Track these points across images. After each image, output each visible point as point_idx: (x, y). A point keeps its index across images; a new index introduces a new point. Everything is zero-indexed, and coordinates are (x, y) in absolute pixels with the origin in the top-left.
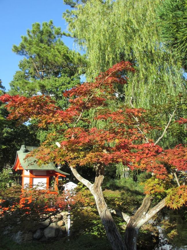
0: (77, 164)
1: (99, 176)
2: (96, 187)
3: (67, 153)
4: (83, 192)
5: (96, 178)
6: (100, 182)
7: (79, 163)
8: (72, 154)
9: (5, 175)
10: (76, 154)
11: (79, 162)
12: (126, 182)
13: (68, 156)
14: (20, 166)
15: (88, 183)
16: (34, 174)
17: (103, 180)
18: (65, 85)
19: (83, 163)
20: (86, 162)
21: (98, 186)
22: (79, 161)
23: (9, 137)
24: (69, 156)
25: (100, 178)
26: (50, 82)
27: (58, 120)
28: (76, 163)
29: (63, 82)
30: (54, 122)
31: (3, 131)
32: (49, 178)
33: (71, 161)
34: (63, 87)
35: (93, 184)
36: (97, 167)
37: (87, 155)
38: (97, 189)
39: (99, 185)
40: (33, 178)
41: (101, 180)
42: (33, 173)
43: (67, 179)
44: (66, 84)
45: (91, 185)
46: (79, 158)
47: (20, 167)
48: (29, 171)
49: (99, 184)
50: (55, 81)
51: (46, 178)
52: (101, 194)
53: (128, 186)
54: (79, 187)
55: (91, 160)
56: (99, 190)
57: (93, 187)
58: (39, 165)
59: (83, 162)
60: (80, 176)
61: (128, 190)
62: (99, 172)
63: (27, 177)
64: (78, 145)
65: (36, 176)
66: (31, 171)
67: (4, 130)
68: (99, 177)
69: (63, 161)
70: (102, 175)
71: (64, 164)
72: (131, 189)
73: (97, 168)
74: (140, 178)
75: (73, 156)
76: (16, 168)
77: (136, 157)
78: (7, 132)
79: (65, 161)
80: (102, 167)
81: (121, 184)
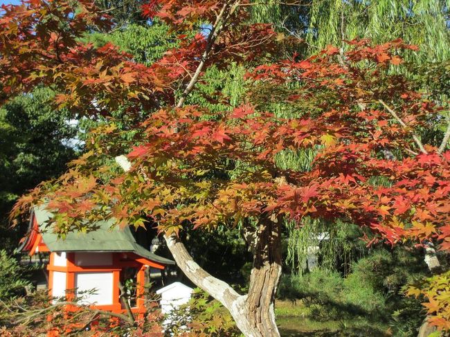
0: (185, 223)
1: (263, 265)
2: (253, 305)
3: (152, 189)
4: (207, 320)
5: (253, 271)
6: (270, 290)
7: (193, 220)
8: (169, 191)
9: (5, 267)
10: (182, 189)
11: (191, 217)
12: (321, 280)
13: (154, 197)
14: (42, 242)
15: (228, 291)
16: (79, 263)
17: (277, 281)
18: (163, 43)
19: (205, 218)
20: (219, 213)
21: (261, 303)
22: (193, 212)
23: (30, 174)
24: (158, 198)
25: (268, 274)
26: (125, 38)
27: (123, 82)
28: (182, 218)
29: (157, 37)
30: (106, 85)
31: (16, 160)
32: (121, 273)
33: (163, 215)
34: (156, 48)
35: (242, 294)
36: (255, 235)
37: (222, 191)
38: (257, 314)
39: (264, 300)
40: (76, 273)
41: (271, 283)
42: (76, 259)
43: (172, 273)
44: (165, 42)
45: (235, 298)
46: (192, 205)
47: (41, 245)
48: (64, 254)
49: (264, 294)
50: (138, 33)
51: (112, 272)
52: (273, 330)
53: (327, 291)
54: (195, 303)
55: (236, 207)
56: (265, 316)
57: (242, 306)
58: (60, 232)
59: (205, 215)
60: (198, 267)
61: (329, 304)
62: (262, 253)
63: (59, 270)
64: (188, 152)
65: (83, 267)
66: (72, 256)
67: (19, 158)
68: (263, 271)
69: (137, 217)
70: (275, 264)
71: (143, 225)
72: (337, 300)
73: (256, 240)
74: (360, 270)
75: (171, 199)
76: (32, 246)
77: (393, 199)
78: (26, 164)
79: (144, 217)
80: (274, 236)
81: (311, 285)
